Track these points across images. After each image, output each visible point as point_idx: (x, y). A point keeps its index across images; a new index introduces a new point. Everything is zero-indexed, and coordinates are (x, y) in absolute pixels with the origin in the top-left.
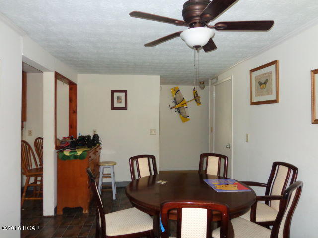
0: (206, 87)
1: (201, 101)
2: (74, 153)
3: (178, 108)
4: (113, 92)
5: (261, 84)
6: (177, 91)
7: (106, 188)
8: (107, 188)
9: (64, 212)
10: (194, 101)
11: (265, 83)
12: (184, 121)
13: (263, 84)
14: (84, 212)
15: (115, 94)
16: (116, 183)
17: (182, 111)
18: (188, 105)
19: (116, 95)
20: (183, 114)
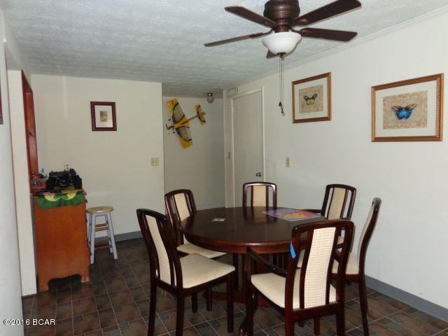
0: (215, 100)
1: (206, 119)
2: (63, 197)
3: (177, 129)
4: (93, 104)
5: (307, 99)
6: (176, 105)
7: (99, 246)
8: (102, 245)
9: (50, 286)
10: (197, 119)
11: (313, 98)
12: (185, 147)
13: (310, 99)
14: (82, 281)
15: (96, 107)
16: (115, 236)
17: (182, 132)
18: (191, 124)
19: (98, 109)
20: (184, 136)
